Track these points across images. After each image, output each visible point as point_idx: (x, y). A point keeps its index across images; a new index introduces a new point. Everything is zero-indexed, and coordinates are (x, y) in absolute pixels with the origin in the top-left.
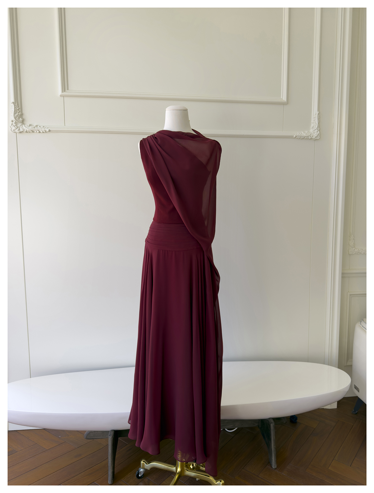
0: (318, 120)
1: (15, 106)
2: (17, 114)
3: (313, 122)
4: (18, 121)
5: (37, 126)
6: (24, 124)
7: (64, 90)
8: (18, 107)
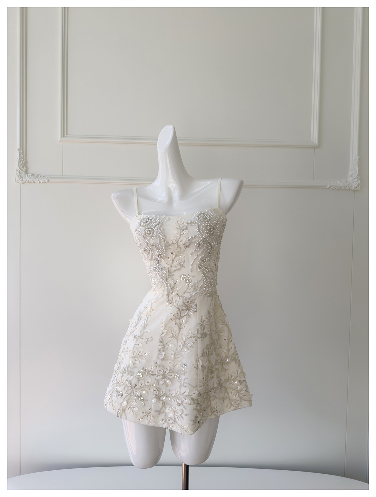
1: (20, 153)
3: (352, 169)
4: (22, 171)
5: (38, 175)
6: (27, 174)
7: (63, 135)
8: (23, 155)
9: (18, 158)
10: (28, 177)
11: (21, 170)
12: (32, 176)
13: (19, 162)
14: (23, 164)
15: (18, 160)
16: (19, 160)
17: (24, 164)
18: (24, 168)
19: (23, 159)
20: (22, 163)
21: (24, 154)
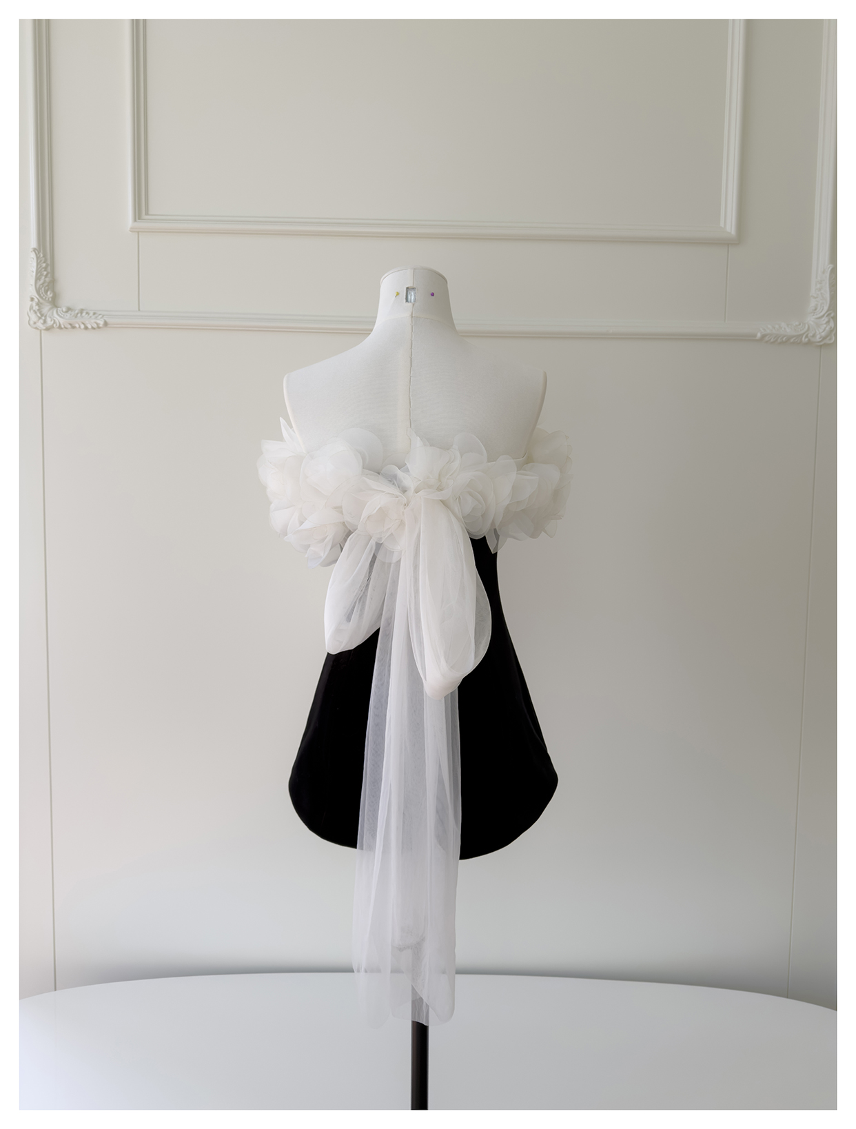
0: (830, 288)
1: (37, 258)
2: (42, 281)
3: (816, 296)
4: (45, 300)
5: (82, 311)
6: (57, 307)
7: (138, 215)
8: (44, 262)
9: (34, 270)
10: (58, 315)
11: (42, 298)
13: (37, 279)
14: (46, 284)
15: (34, 274)
16: (37, 274)
17: (49, 284)
18: (49, 293)
19: (45, 273)
21: (49, 262)
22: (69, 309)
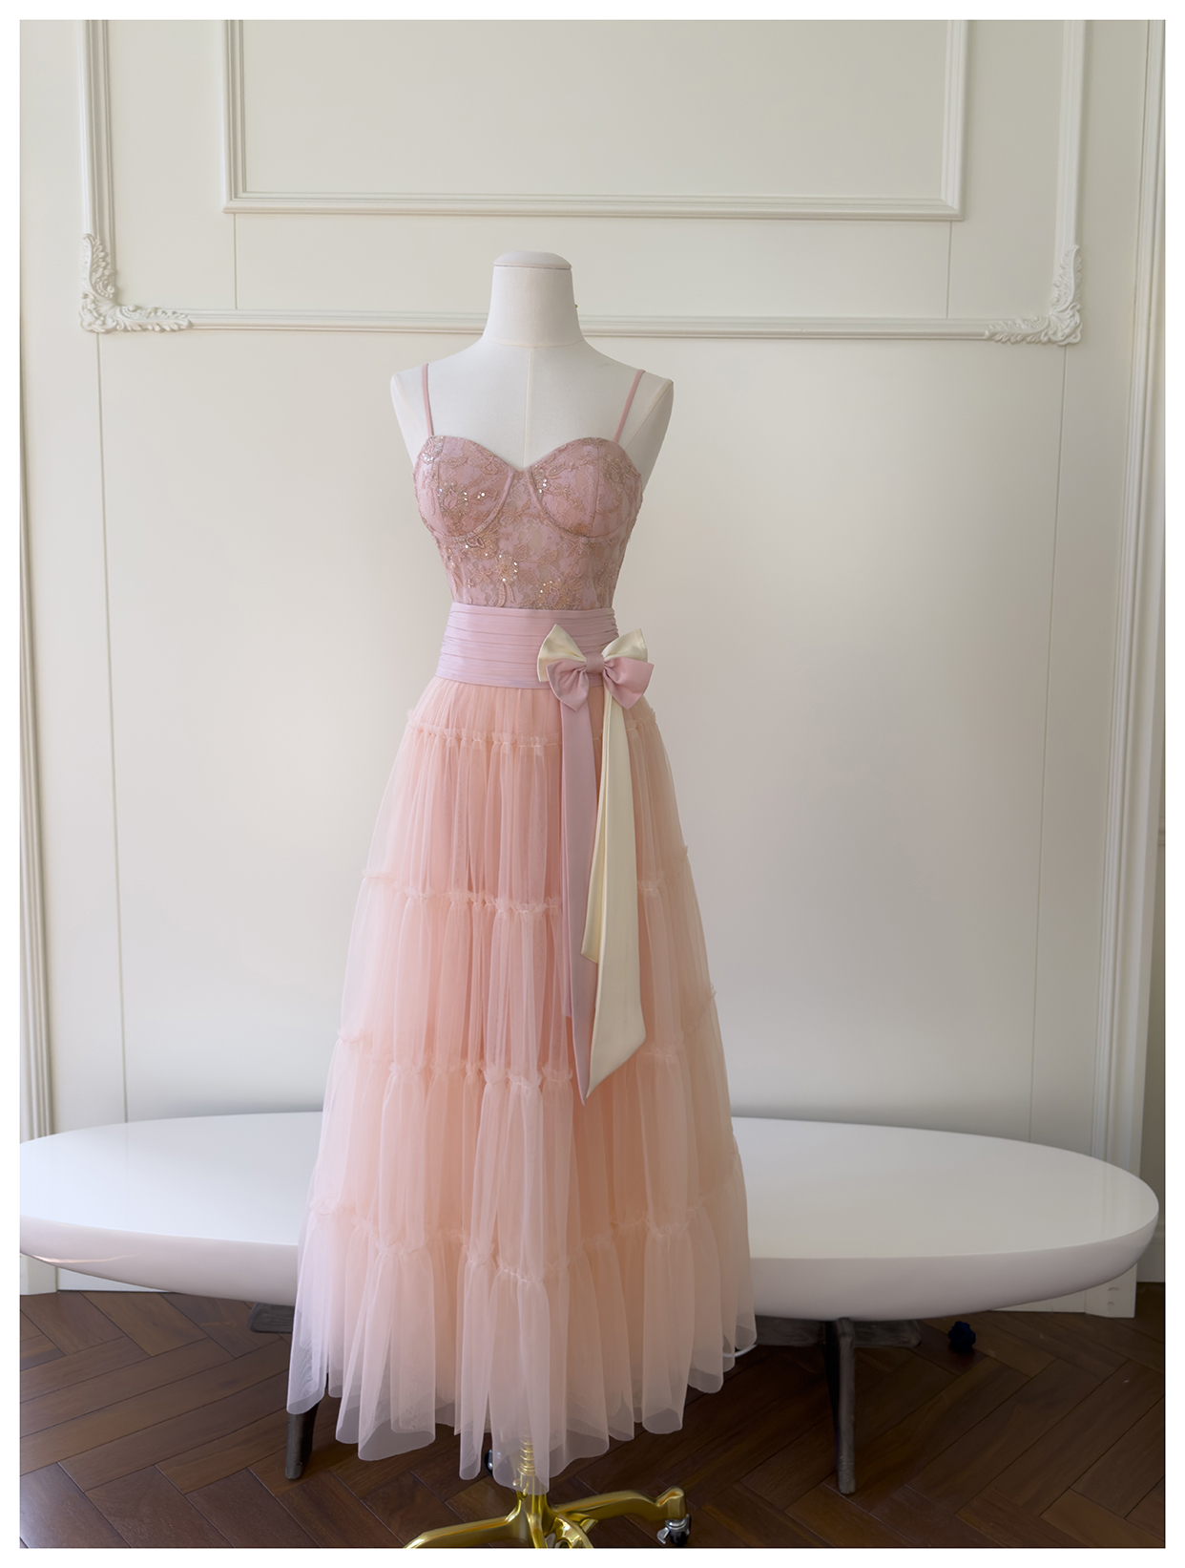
0: (1075, 274)
1: (93, 246)
2: (99, 274)
4: (104, 296)
5: (156, 310)
6: (120, 305)
7: (234, 192)
8: (102, 251)
9: (89, 260)
10: (123, 314)
11: (100, 294)
12: (134, 311)
13: (93, 271)
14: (106, 277)
15: (88, 265)
16: (92, 264)
17: (109, 276)
18: (109, 288)
19: (103, 264)
20: (103, 275)
21: (108, 250)
22: (137, 308)
